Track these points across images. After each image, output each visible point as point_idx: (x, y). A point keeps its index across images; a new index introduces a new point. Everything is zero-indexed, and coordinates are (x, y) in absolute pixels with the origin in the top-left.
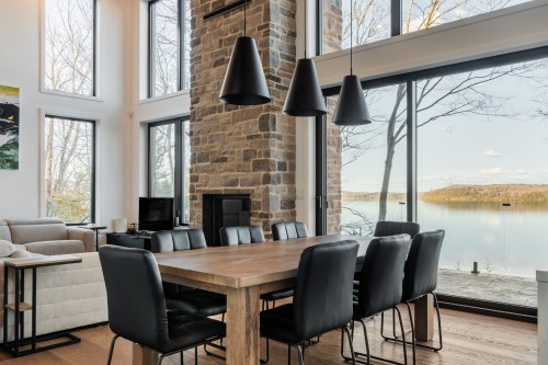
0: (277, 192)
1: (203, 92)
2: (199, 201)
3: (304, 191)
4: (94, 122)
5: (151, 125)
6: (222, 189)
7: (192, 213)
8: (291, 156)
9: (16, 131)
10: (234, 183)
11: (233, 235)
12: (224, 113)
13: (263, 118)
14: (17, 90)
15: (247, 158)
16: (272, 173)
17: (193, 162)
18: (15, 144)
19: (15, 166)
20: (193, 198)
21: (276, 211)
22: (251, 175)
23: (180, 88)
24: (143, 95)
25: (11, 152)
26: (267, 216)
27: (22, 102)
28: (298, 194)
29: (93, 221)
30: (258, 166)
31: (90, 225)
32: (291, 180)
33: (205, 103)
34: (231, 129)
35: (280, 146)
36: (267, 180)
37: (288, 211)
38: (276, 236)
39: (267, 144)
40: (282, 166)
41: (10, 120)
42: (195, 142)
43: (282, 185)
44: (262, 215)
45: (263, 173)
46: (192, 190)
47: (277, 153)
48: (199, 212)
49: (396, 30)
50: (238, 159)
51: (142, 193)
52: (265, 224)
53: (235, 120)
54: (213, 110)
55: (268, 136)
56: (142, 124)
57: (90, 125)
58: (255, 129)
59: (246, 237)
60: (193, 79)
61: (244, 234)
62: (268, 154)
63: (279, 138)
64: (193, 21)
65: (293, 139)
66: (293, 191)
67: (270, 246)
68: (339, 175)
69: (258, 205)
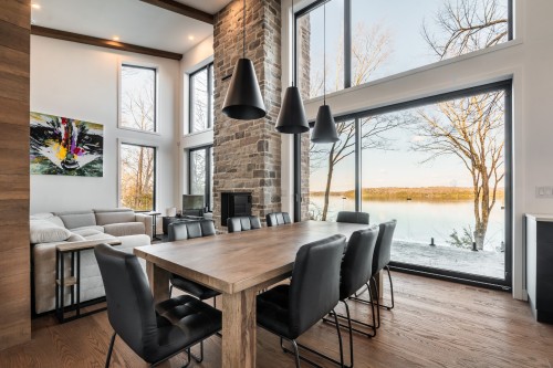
0: (269, 191)
1: (222, 127)
2: (219, 197)
3: (287, 191)
4: (155, 148)
5: (191, 150)
6: (233, 189)
7: (215, 205)
8: (278, 168)
9: (101, 153)
10: (241, 186)
11: (237, 224)
12: (235, 140)
13: (260, 143)
14: (102, 126)
15: (249, 170)
16: (266, 179)
17: (215, 172)
18: (101, 161)
19: (100, 175)
20: (215, 195)
21: (269, 203)
22: (252, 181)
23: (209, 126)
24: (186, 132)
25: (98, 166)
26: (262, 207)
27: (105, 134)
28: (283, 193)
29: (154, 209)
30: (256, 174)
31: (152, 212)
32: (278, 183)
33: (223, 134)
34: (239, 151)
35: (272, 162)
36: (262, 183)
37: (276, 204)
38: (269, 224)
39: (262, 161)
40: (272, 175)
41: (96, 145)
42: (217, 159)
43: (272, 187)
44: (259, 207)
45: (259, 179)
46: (214, 190)
47: (269, 166)
48: (219, 205)
49: (348, 84)
50: (244, 170)
51: (185, 192)
52: (262, 212)
53: (242, 145)
54: (228, 139)
55: (263, 155)
56: (185, 149)
57: (151, 150)
58: (255, 151)
59: (247, 225)
60: (216, 119)
61: (246, 222)
62: (263, 166)
63: (271, 156)
64: (216, 82)
65: (279, 157)
66: (279, 190)
67: (265, 233)
68: (308, 181)
69: (257, 200)
